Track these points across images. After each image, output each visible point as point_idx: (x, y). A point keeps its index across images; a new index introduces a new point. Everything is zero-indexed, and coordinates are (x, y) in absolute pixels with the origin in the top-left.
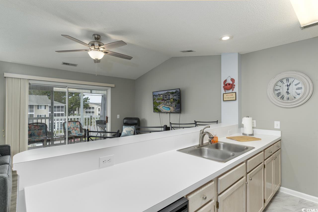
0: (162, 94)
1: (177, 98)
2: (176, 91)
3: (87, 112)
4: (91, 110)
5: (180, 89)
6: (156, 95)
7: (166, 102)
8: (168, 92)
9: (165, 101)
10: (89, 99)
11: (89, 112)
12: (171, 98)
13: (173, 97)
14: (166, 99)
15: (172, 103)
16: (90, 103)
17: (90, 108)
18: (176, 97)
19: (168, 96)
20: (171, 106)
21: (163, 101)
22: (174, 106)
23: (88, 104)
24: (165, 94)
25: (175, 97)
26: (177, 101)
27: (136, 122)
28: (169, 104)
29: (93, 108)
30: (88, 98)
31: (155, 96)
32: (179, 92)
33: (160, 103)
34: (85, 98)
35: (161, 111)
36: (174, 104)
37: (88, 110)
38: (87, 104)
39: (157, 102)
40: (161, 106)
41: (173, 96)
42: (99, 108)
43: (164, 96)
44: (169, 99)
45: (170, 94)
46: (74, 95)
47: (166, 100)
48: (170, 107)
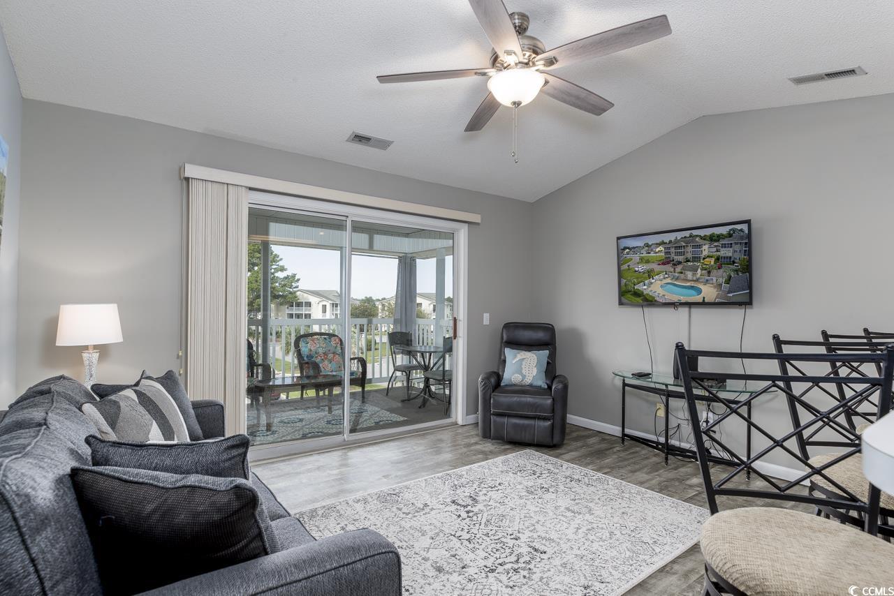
0: (663, 243)
1: (738, 253)
2: (734, 230)
3: (291, 316)
4: (304, 311)
5: (748, 222)
6: (634, 248)
7: (679, 268)
8: (691, 236)
9: (674, 265)
10: (298, 280)
11: (298, 316)
12: (705, 253)
13: (717, 251)
14: (681, 258)
15: (709, 272)
16: (298, 291)
17: (299, 305)
18: (731, 249)
19: (690, 249)
20: (707, 282)
21: (669, 268)
22: (722, 280)
23: (295, 292)
24: (677, 241)
25: (726, 252)
26: (734, 262)
27: (540, 335)
28: (693, 275)
29: (309, 304)
30: (294, 276)
31: (627, 250)
32: (747, 232)
33: (650, 274)
34: (286, 275)
35: (657, 299)
36: (720, 276)
37: (295, 311)
38: (291, 293)
39: (636, 271)
40: (659, 282)
41: (716, 246)
42: (324, 303)
43: (673, 250)
44: (696, 259)
45: (702, 242)
46: (256, 268)
47: (680, 263)
48: (701, 286)
